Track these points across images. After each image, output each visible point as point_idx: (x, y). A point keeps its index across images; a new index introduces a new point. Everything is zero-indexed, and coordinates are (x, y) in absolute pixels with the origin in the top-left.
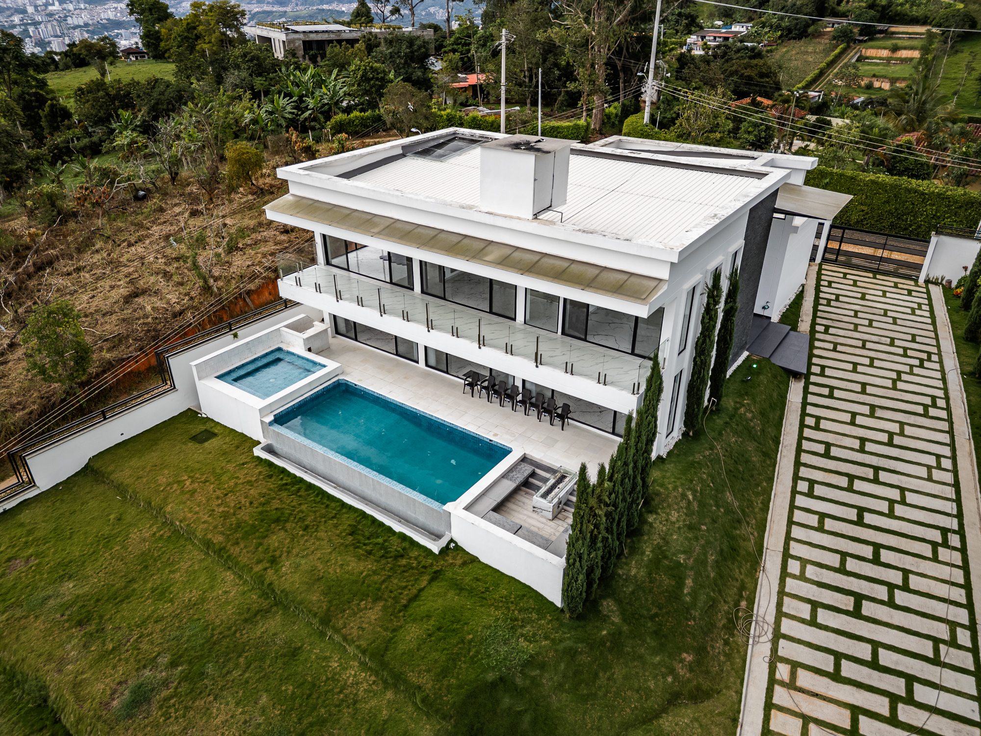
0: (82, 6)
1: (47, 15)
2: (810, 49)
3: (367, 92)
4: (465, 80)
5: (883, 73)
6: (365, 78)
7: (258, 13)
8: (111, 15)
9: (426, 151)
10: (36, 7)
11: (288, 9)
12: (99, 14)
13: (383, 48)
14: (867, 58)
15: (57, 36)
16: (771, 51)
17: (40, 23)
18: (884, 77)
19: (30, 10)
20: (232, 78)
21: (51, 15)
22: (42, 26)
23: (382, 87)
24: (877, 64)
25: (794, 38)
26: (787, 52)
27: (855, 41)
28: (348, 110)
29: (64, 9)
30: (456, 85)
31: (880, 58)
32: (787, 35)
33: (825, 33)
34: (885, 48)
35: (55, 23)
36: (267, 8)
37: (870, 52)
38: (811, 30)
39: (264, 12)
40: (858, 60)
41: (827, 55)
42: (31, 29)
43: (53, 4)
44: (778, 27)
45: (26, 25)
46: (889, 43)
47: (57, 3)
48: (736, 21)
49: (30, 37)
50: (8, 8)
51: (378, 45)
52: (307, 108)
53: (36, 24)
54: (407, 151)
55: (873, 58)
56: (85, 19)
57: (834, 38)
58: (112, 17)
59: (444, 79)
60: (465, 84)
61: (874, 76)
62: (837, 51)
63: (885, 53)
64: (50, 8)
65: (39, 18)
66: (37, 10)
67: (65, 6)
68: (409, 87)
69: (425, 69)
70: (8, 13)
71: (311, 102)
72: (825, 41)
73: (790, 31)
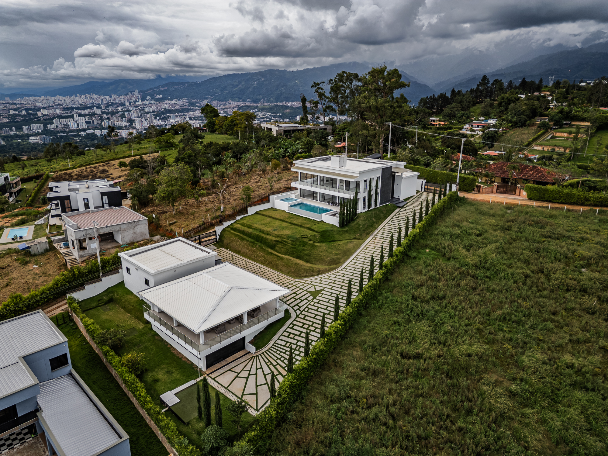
0: (153, 102)
1: (135, 107)
2: (526, 132)
3: (307, 148)
4: (340, 144)
5: (561, 144)
6: (307, 144)
7: (243, 106)
8: (167, 107)
9: (323, 160)
10: (130, 103)
11: (259, 105)
12: (160, 106)
13: (313, 134)
14: (556, 137)
15: (138, 117)
16: (505, 133)
17: (131, 111)
18: (561, 146)
19: (127, 104)
20: (263, 142)
21: (137, 107)
22: (132, 112)
23: (312, 146)
24: (561, 140)
25: (519, 127)
26: (514, 133)
27: (551, 129)
28: (301, 153)
29: (143, 104)
30: (336, 146)
31: (563, 137)
32: (515, 125)
33: (536, 124)
34: (565, 132)
35: (138, 111)
36: (247, 104)
37: (558, 134)
38: (528, 123)
39: (246, 106)
40: (551, 138)
41: (534, 135)
42: (126, 114)
43: (138, 101)
44: (510, 122)
45: (124, 111)
46: (568, 130)
47: (140, 101)
48: (490, 118)
49: (125, 117)
50: (116, 103)
51: (311, 132)
52: (288, 152)
53: (129, 111)
54: (319, 160)
55: (559, 137)
56: (154, 109)
57: (539, 127)
58: (167, 108)
59: (332, 144)
60: (341, 146)
61: (555, 146)
62: (540, 133)
63: (566, 135)
64: (137, 103)
65: (131, 108)
66: (130, 104)
67: (144, 102)
68: (320, 146)
69: (326, 140)
70: (116, 106)
71: (290, 151)
72: (535, 128)
73: (516, 123)
